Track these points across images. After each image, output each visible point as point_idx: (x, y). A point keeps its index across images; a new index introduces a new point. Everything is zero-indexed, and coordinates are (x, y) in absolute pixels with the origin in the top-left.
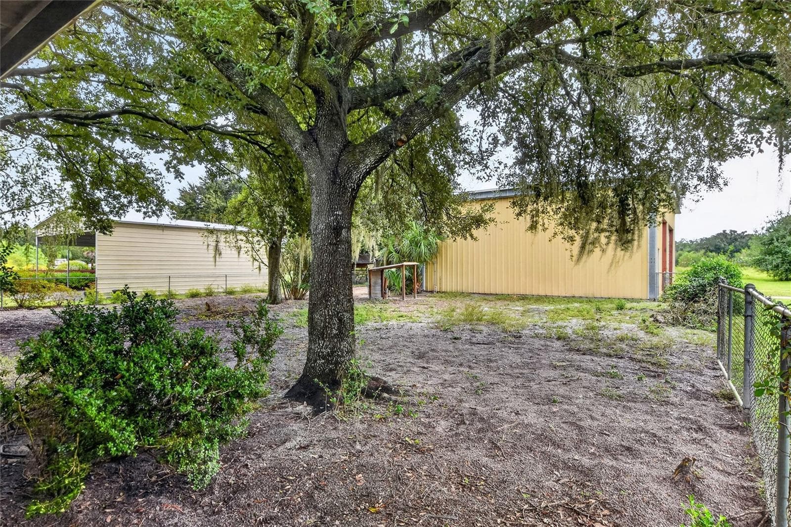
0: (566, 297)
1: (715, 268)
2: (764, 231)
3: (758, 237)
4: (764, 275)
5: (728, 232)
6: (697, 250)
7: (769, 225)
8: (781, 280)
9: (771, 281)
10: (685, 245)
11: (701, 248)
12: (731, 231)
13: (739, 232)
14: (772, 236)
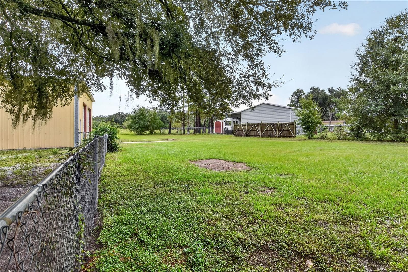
0: (19, 150)
1: (104, 130)
2: (132, 113)
3: (131, 116)
4: (133, 133)
5: (120, 113)
6: (107, 121)
7: (134, 111)
8: (139, 135)
9: (135, 135)
10: (102, 119)
11: (109, 120)
12: (122, 112)
13: (125, 113)
14: (135, 115)
